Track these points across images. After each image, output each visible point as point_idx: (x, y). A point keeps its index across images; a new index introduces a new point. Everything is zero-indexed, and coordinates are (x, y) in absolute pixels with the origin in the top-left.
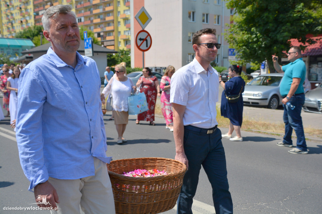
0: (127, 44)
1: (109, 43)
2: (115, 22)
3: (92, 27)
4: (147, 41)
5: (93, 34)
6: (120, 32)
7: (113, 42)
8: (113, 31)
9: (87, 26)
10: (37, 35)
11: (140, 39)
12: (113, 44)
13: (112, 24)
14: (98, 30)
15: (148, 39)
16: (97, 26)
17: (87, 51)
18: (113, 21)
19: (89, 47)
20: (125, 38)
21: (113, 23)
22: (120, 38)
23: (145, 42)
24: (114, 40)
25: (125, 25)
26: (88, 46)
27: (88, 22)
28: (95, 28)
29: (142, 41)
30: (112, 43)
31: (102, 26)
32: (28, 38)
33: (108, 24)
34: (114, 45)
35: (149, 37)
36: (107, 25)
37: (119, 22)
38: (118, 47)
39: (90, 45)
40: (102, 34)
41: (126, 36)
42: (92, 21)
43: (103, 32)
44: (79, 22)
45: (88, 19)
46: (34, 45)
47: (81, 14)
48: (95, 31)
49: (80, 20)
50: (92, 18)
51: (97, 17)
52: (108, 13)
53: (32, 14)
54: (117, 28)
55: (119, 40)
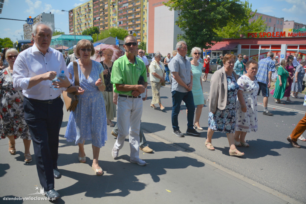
2: (141, 24)
3: (127, 28)
5: (128, 32)
6: (144, 31)
8: (140, 30)
9: (124, 27)
10: (94, 33)
13: (139, 26)
14: (131, 29)
16: (131, 27)
18: (140, 24)
24: (140, 36)
27: (125, 24)
28: (129, 28)
30: (139, 37)
31: (134, 27)
32: (90, 35)
33: (137, 25)
34: (140, 39)
36: (136, 26)
37: (144, 25)
38: (143, 40)
42: (127, 24)
44: (119, 24)
45: (125, 22)
46: (93, 39)
47: (121, 20)
48: (129, 30)
49: (120, 23)
50: (128, 22)
51: (131, 21)
52: (137, 19)
53: (92, 19)
54: (143, 28)
55: (144, 36)
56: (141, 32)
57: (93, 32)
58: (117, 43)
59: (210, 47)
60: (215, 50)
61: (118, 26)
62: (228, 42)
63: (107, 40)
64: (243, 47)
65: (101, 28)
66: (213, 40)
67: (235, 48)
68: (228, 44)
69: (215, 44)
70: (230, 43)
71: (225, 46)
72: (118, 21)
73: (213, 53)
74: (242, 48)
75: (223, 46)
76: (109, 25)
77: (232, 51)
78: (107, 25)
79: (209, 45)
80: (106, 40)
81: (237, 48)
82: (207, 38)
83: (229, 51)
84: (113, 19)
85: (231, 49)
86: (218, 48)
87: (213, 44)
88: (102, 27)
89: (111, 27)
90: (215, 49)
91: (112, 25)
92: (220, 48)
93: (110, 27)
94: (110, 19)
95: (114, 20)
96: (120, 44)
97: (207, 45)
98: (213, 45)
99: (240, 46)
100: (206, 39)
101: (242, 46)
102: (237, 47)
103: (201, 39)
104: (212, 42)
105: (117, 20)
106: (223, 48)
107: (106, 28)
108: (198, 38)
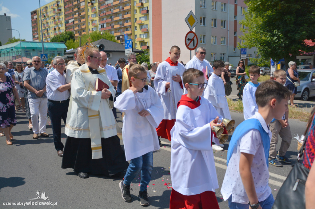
0: (142, 45)
2: (132, 27)
3: (113, 32)
4: (194, 40)
6: (136, 35)
8: (131, 34)
9: (109, 31)
10: (69, 39)
11: (189, 39)
13: (129, 29)
14: (118, 34)
15: (195, 39)
16: (117, 31)
17: (128, 51)
18: (130, 26)
19: (129, 48)
20: (140, 40)
21: (131, 28)
22: (136, 40)
23: (192, 41)
25: (140, 30)
26: (129, 46)
27: (110, 28)
28: (115, 32)
29: (190, 41)
31: (122, 30)
33: (127, 29)
35: (195, 37)
36: (125, 30)
37: (136, 27)
39: (130, 46)
40: (121, 37)
41: (142, 38)
42: (113, 27)
43: (122, 35)
44: (101, 28)
45: (109, 25)
46: (67, 47)
47: (104, 22)
48: (116, 34)
49: (102, 26)
50: (113, 25)
51: (117, 23)
52: (126, 20)
53: (63, 22)
54: (134, 32)
55: (136, 42)
56: (132, 37)
57: (66, 38)
58: (127, 45)
61: (100, 30)
65: (76, 33)
72: (100, 23)
76: (87, 30)
78: (84, 30)
84: (92, 21)
88: (78, 32)
89: (90, 32)
91: (91, 30)
93: (88, 33)
94: (88, 21)
95: (94, 22)
105: (98, 22)
107: (83, 33)
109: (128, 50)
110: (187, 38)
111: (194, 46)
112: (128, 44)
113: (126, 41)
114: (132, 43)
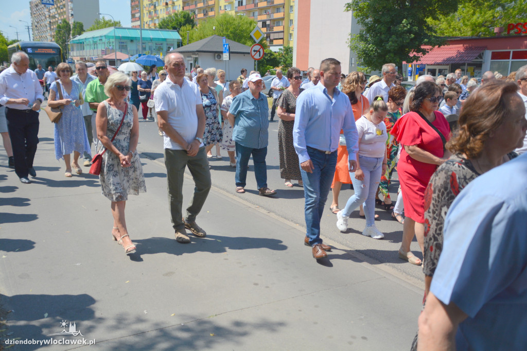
1: (276, 36)
2: (286, 6)
3: (256, 13)
4: (260, 52)
5: (257, 22)
6: (292, 21)
7: (282, 33)
8: (283, 19)
9: (250, 11)
10: (184, 25)
11: (254, 51)
12: (282, 37)
13: (282, 9)
14: (264, 17)
16: (263, 11)
18: (283, 5)
19: (227, 52)
24: (283, 32)
27: (252, 6)
28: (260, 14)
29: (256, 52)
30: (281, 35)
31: (270, 11)
32: (174, 28)
33: (278, 9)
34: (283, 39)
35: (261, 49)
36: (276, 11)
37: (291, 7)
38: (288, 42)
40: (268, 23)
42: (256, 5)
43: (270, 20)
44: (239, 5)
45: (251, 2)
46: (180, 38)
48: (260, 18)
50: (256, 1)
54: (289, 15)
55: (291, 32)
56: (285, 22)
57: (181, 23)
58: (225, 50)
59: (417, 59)
60: (434, 65)
61: (237, 10)
62: (461, 45)
63: (208, 42)
64: (495, 56)
65: (199, 13)
66: (426, 44)
67: (477, 58)
68: (462, 50)
69: (428, 52)
70: (466, 49)
71: (454, 55)
73: (429, 70)
74: (492, 58)
75: (451, 56)
76: (216, 8)
77: (469, 65)
78: (212, 8)
79: (415, 53)
80: (206, 43)
81: (481, 58)
82: (412, 40)
83: (464, 64)
85: (469, 62)
86: (439, 60)
87: (424, 52)
88: (202, 11)
89: (221, 12)
90: (433, 63)
91: (223, 8)
92: (442, 59)
93: (218, 12)
96: (231, 51)
97: (411, 55)
98: (424, 54)
99: (488, 54)
100: (408, 41)
101: (493, 53)
102: (481, 56)
103: (396, 42)
104: (422, 47)
106: (449, 59)
107: (211, 14)
108: (390, 39)
109: (226, 54)
110: (253, 50)
111: (260, 56)
112: (226, 48)
113: (224, 45)
114: (229, 47)
